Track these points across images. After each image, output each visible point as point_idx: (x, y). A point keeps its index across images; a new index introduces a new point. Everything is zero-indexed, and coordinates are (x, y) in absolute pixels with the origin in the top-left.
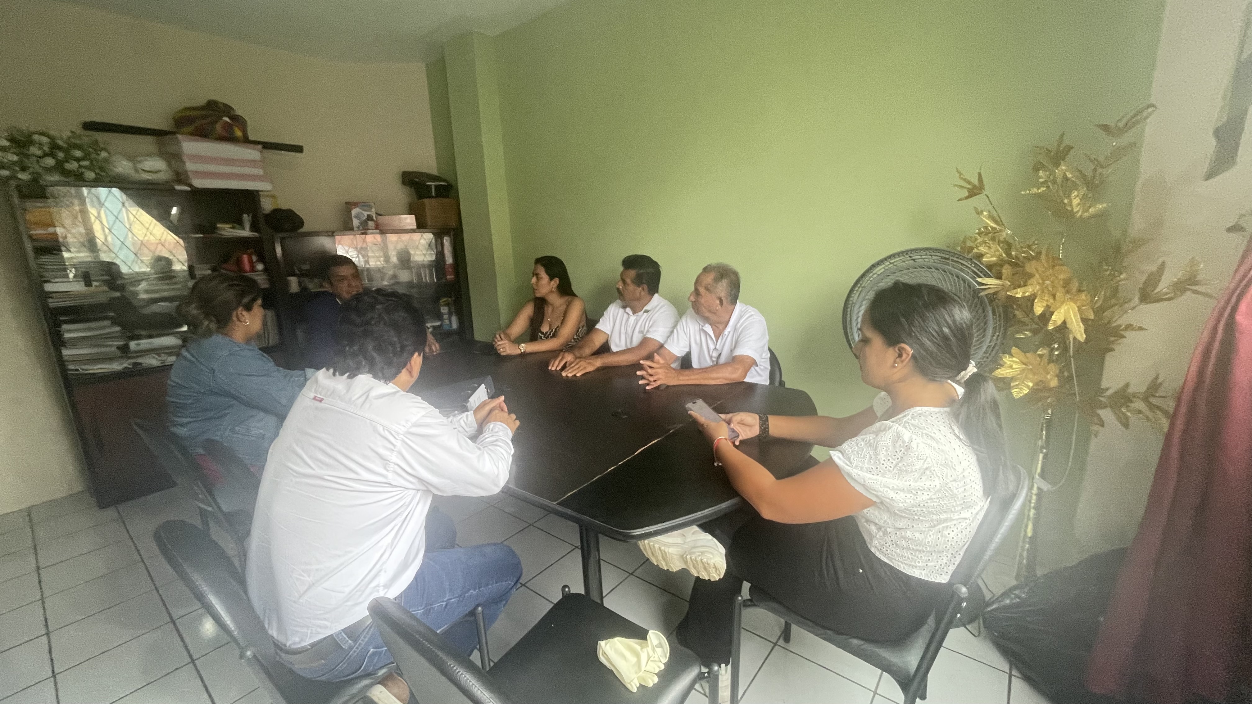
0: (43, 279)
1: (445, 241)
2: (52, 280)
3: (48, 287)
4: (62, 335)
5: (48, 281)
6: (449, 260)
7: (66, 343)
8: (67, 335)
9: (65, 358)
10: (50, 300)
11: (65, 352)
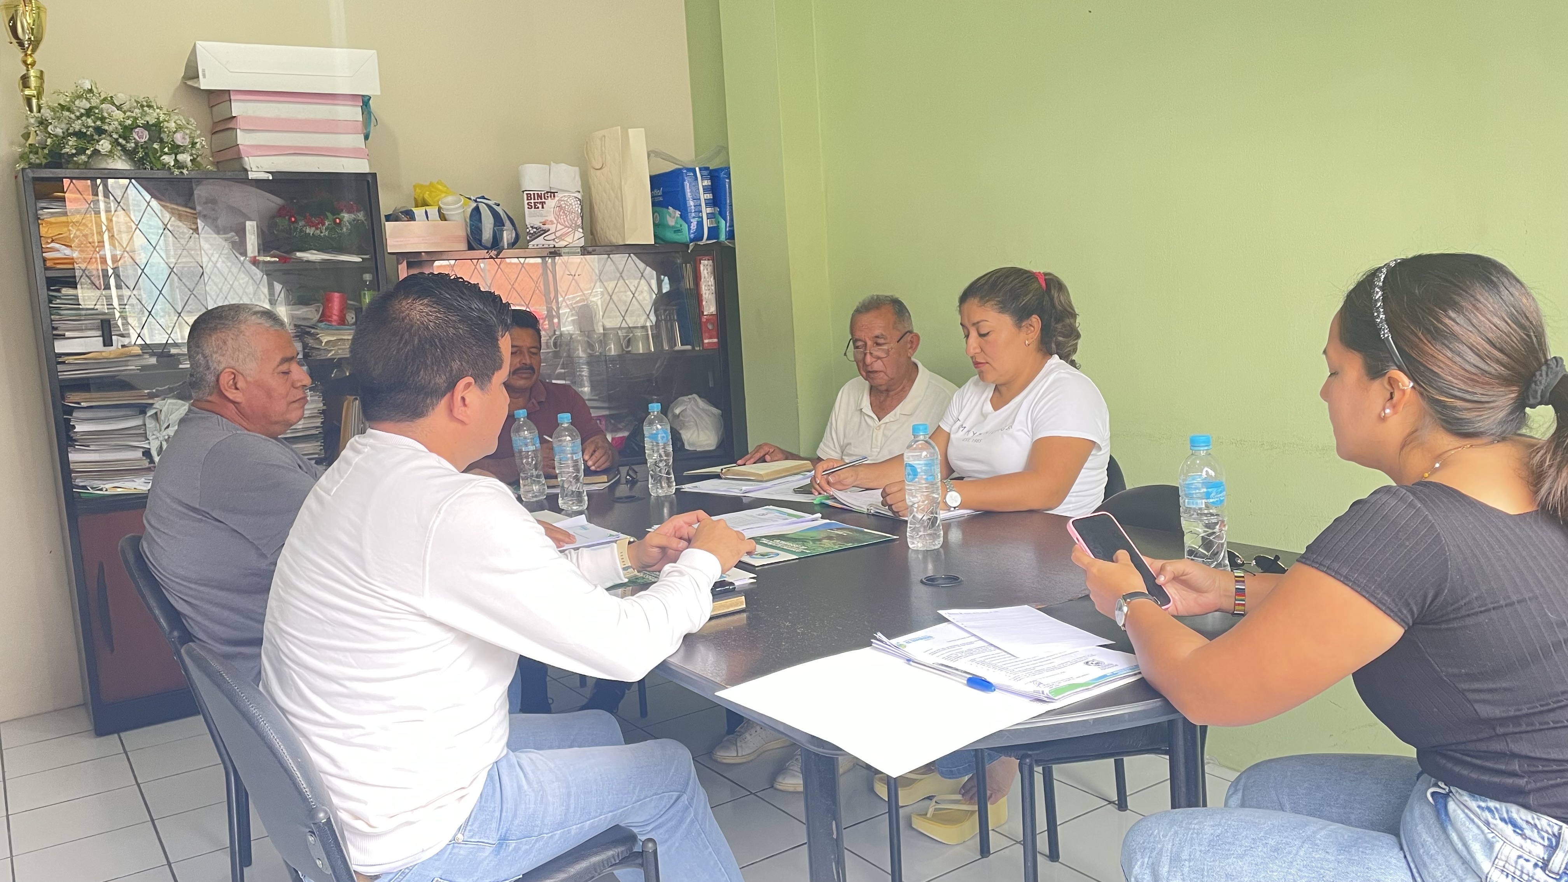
0: (55, 332)
1: (702, 268)
2: (68, 334)
3: (60, 347)
4: (74, 427)
5: (62, 337)
6: (710, 307)
7: (76, 441)
8: (79, 428)
9: (72, 466)
10: (60, 367)
11: (73, 457)
